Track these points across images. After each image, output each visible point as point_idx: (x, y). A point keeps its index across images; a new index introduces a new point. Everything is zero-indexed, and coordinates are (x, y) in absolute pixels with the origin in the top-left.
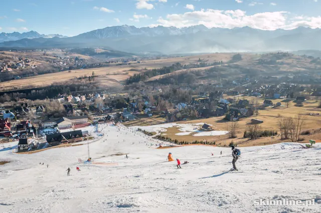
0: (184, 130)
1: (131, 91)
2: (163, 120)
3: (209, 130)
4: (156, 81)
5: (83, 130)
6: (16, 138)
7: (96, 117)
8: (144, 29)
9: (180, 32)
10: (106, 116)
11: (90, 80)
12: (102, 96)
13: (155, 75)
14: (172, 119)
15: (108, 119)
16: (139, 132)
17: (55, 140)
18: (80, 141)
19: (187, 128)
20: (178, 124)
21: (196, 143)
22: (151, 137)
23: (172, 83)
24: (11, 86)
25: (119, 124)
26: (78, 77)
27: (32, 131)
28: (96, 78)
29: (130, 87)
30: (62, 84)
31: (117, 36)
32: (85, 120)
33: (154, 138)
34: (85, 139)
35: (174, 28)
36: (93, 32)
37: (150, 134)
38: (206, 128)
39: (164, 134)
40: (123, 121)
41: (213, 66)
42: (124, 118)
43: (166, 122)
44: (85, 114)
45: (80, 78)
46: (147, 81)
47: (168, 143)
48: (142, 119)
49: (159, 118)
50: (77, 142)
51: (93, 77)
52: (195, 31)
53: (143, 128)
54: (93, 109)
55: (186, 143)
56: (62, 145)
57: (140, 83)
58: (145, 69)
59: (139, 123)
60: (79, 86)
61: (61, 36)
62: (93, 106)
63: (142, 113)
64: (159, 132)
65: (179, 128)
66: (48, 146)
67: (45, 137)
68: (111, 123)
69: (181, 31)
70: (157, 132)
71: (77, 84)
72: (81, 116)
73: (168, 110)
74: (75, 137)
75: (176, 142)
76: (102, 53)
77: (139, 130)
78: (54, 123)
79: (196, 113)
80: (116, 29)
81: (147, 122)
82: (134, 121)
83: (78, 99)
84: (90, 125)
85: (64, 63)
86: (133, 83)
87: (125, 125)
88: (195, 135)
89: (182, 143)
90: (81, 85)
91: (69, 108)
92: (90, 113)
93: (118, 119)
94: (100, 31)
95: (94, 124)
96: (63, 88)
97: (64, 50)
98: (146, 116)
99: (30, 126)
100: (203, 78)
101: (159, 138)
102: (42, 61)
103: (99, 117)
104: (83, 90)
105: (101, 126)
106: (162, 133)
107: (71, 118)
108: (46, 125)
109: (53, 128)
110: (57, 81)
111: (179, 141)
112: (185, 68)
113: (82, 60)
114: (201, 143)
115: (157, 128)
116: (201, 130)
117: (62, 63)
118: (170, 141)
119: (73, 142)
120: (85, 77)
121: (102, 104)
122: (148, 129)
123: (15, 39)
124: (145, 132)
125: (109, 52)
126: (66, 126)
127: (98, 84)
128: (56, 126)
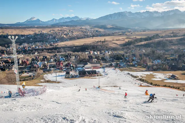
0: (158, 77)
1: (125, 50)
2: (144, 69)
3: (175, 79)
4: (142, 45)
5: (97, 70)
6: (65, 71)
7: (104, 64)
8: (137, 13)
9: (160, 15)
10: (110, 64)
11: (103, 43)
12: (109, 52)
13: (141, 41)
14: (150, 69)
15: (111, 66)
16: (128, 75)
17: (83, 74)
18: (95, 76)
19: (159, 76)
20: (154, 73)
21: (165, 86)
22: (135, 79)
23: (152, 47)
24: (64, 45)
25: (117, 69)
26: (97, 41)
27: (72, 68)
28: (106, 42)
29: (125, 48)
30: (89, 44)
31: (120, 18)
32: (99, 65)
33: (138, 80)
34: (98, 76)
35: (156, 12)
36: (107, 16)
37: (135, 77)
38: (173, 77)
39: (144, 78)
40: (120, 68)
41: (183, 37)
42: (120, 66)
43: (146, 71)
44: (99, 62)
45: (98, 42)
46: (136, 45)
47: (146, 84)
48: (131, 68)
49: (142, 68)
50: (93, 76)
51: (105, 41)
52: (171, 14)
53: (131, 73)
54: (103, 59)
55: (159, 86)
56: (86, 77)
57: (132, 46)
58: (136, 38)
59: (129, 70)
60: (97, 46)
61: (90, 18)
62: (103, 58)
63: (131, 64)
64: (141, 76)
65: (154, 75)
66: (79, 77)
67: (78, 72)
68: (112, 68)
69: (161, 13)
70: (140, 76)
71: (96, 45)
72: (97, 63)
73: (148, 64)
74: (93, 73)
75: (151, 84)
76: (111, 28)
77: (129, 74)
78: (83, 65)
79: (167, 67)
80: (120, 14)
81: (134, 70)
82: (126, 68)
83: (96, 53)
84: (101, 68)
85: (90, 33)
86: (127, 46)
87: (120, 70)
88: (165, 81)
89: (156, 85)
90: (98, 46)
91: (91, 58)
92: (101, 62)
93: (117, 66)
94: (111, 15)
95: (103, 68)
96: (88, 47)
97: (91, 26)
98: (133, 66)
99: (72, 65)
100: (174, 45)
101: (140, 80)
102: (80, 32)
103: (106, 64)
104: (99, 48)
105: (107, 69)
106: (143, 77)
107: (92, 63)
108: (79, 65)
109: (82, 68)
110: (86, 43)
111: (154, 83)
112: (162, 38)
113: (99, 32)
114: (169, 87)
115: (139, 74)
116: (170, 78)
117: (89, 33)
118: (148, 82)
119: (91, 76)
120: (100, 41)
121: (108, 57)
122: (134, 74)
123: (68, 20)
124: (132, 75)
125: (115, 27)
126: (88, 67)
127: (107, 45)
128: (83, 67)
